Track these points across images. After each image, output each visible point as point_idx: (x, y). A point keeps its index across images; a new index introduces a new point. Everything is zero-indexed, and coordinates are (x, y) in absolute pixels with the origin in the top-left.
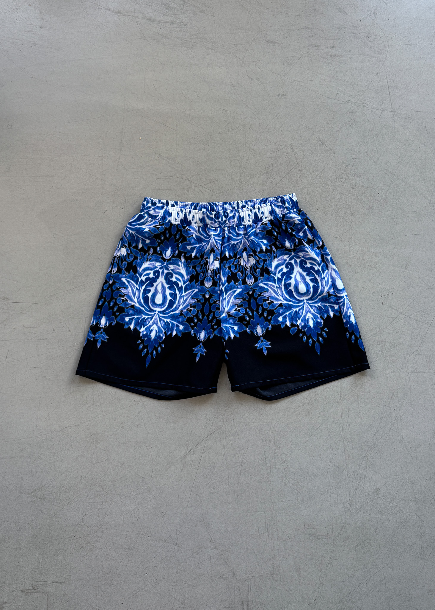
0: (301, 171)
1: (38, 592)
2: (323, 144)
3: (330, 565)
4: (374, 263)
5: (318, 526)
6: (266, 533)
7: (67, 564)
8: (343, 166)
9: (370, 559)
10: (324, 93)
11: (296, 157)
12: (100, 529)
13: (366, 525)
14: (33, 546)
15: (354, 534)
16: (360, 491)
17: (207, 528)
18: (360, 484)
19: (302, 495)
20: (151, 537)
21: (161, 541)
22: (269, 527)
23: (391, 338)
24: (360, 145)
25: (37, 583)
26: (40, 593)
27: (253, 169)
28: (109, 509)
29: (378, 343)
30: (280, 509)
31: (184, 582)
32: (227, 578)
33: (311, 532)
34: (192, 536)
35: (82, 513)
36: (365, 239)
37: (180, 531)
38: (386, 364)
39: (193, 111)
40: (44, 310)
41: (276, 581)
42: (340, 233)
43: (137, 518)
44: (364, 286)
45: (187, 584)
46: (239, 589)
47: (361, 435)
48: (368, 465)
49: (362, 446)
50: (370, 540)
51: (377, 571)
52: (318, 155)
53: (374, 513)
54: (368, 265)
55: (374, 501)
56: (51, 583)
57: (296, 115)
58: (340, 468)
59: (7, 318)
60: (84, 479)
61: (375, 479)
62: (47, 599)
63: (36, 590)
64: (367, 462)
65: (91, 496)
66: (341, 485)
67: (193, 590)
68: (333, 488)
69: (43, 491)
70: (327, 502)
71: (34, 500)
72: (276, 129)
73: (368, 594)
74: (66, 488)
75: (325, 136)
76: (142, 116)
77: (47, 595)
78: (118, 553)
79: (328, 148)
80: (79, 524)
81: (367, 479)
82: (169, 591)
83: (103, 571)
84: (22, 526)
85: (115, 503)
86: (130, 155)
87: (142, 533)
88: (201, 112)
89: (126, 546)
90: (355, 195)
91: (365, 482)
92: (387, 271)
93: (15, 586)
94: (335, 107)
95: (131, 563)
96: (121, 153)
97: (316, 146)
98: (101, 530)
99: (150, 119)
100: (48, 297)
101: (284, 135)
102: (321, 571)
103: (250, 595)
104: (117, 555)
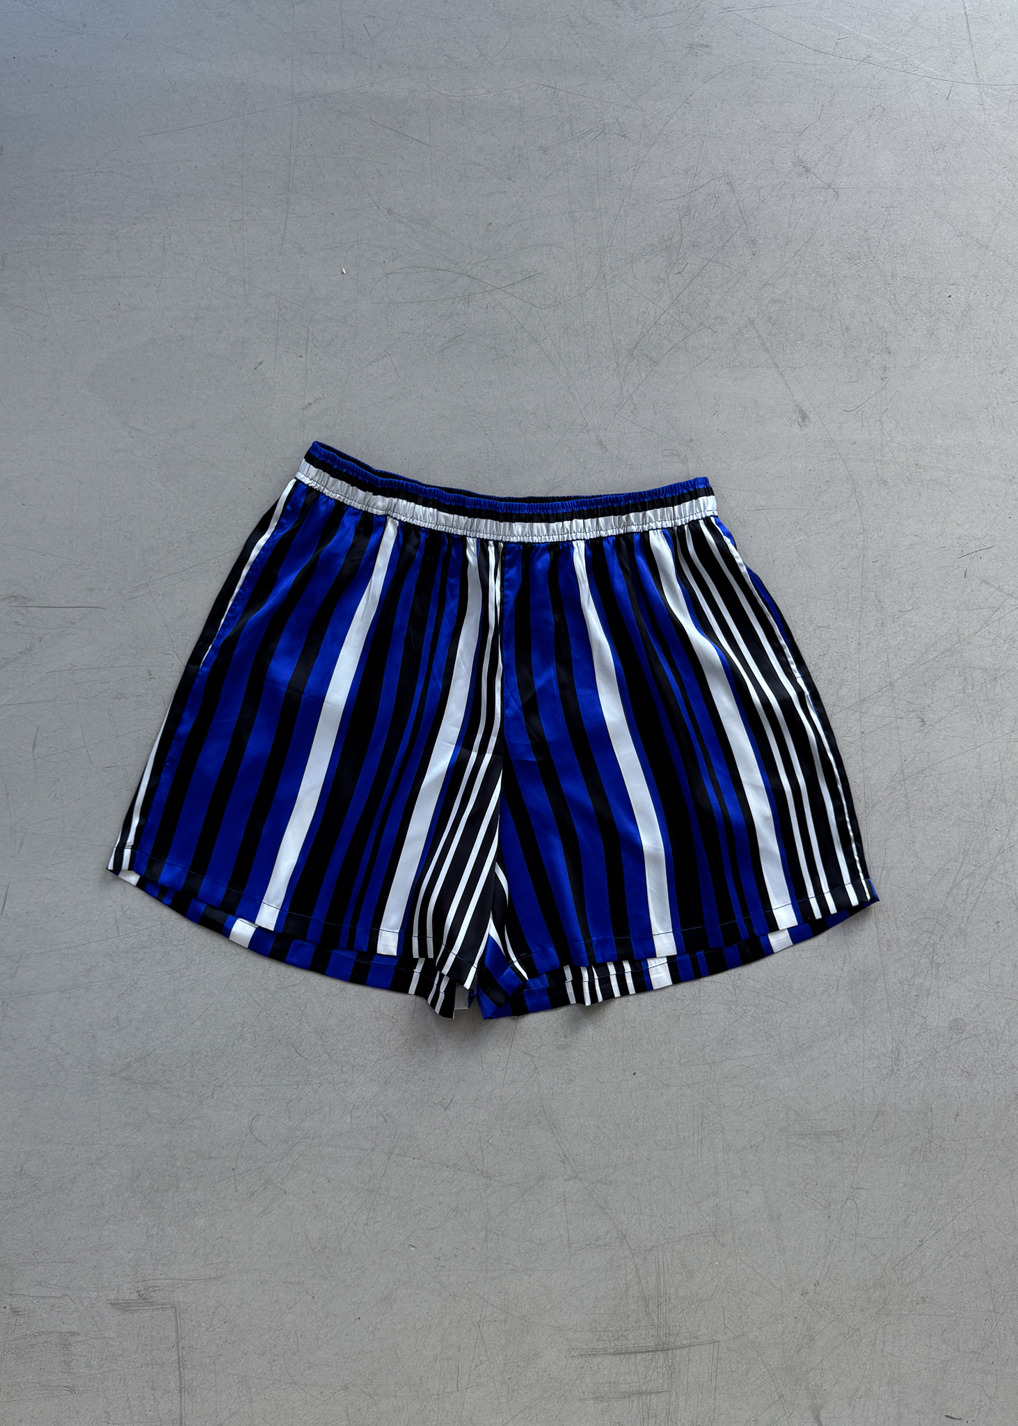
0: (754, 242)
1: (152, 1304)
2: (808, 170)
3: (849, 1202)
4: (943, 473)
5: (818, 1112)
6: (696, 1135)
7: (220, 1234)
8: (859, 227)
9: (945, 1184)
10: (804, 38)
11: (741, 206)
12: (295, 1148)
13: (934, 1106)
14: (133, 1197)
15: (906, 1128)
16: (918, 1026)
17: (554, 1130)
18: (916, 1010)
19: (779, 1042)
20: (419, 1159)
21: (445, 1168)
22: (702, 1121)
23: (988, 659)
24: (899, 171)
25: (150, 1283)
26: (159, 1307)
27: (630, 240)
28: (315, 1099)
29: (957, 673)
30: (727, 1077)
31: (505, 1262)
32: (606, 1245)
33: (802, 1129)
34: (518, 1151)
35: (249, 1111)
36: (920, 412)
37: (488, 1141)
38: (975, 722)
39: (470, 92)
40: (119, 623)
41: (723, 1245)
42: (857, 400)
43: (384, 1115)
44: (920, 531)
45: (513, 1265)
46: (637, 1269)
47: (916, 895)
48: (934, 965)
49: (919, 921)
50: (944, 1140)
51: (960, 1210)
52: (797, 199)
53: (952, 1077)
54: (929, 478)
55: (952, 1048)
56: (184, 1282)
57: (736, 98)
58: (867, 974)
59: (28, 647)
60: (249, 1031)
61: (951, 997)
62: (176, 1320)
63: (148, 1299)
64: (933, 958)
65: (270, 1071)
66: (872, 1015)
67: (527, 1277)
68: (852, 1022)
69: (148, 1066)
70: (838, 1055)
71: (129, 1089)
72: (686, 135)
73: (941, 1263)
74: (206, 1054)
75: (811, 150)
76: (339, 111)
77: (175, 1312)
78: (341, 1202)
79: (819, 182)
80: (243, 1138)
81: (934, 997)
82: (469, 1285)
83: (308, 1246)
84: (102, 1151)
85: (329, 1083)
86: (314, 214)
87: (397, 1150)
88: (492, 94)
89: (359, 1185)
90: (893, 302)
91: (928, 1005)
92: (975, 493)
93: (96, 1294)
94: (834, 76)
95: (374, 1223)
96: (290, 210)
97: (789, 176)
98: (298, 1150)
99: (359, 119)
100: (129, 592)
101: (707, 150)
102: (829, 1217)
103: (664, 1280)
104: (341, 1207)
